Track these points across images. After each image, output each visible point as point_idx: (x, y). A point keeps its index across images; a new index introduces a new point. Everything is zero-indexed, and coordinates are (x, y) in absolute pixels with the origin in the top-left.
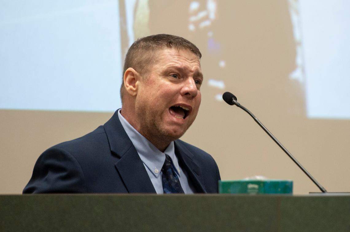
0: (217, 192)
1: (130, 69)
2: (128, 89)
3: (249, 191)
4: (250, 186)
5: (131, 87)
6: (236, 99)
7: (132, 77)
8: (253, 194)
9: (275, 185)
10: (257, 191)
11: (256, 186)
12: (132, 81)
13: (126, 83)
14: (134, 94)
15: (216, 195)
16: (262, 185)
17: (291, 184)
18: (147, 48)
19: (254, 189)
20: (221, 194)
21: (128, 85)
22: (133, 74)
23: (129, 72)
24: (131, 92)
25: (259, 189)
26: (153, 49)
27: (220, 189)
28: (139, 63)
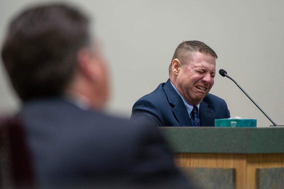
0: (214, 125)
1: (176, 59)
2: (174, 70)
3: (231, 125)
4: (232, 122)
5: (175, 70)
6: (226, 73)
7: (177, 64)
8: (234, 127)
9: (246, 122)
10: (236, 125)
11: (235, 123)
12: (177, 67)
13: (173, 67)
14: (177, 74)
15: (213, 127)
16: (239, 122)
17: (256, 121)
18: (188, 49)
19: (234, 124)
20: (216, 127)
21: (174, 68)
22: (177, 63)
23: (176, 61)
24: (175, 73)
25: (237, 124)
26: (191, 50)
27: (216, 124)
28: (182, 57)
